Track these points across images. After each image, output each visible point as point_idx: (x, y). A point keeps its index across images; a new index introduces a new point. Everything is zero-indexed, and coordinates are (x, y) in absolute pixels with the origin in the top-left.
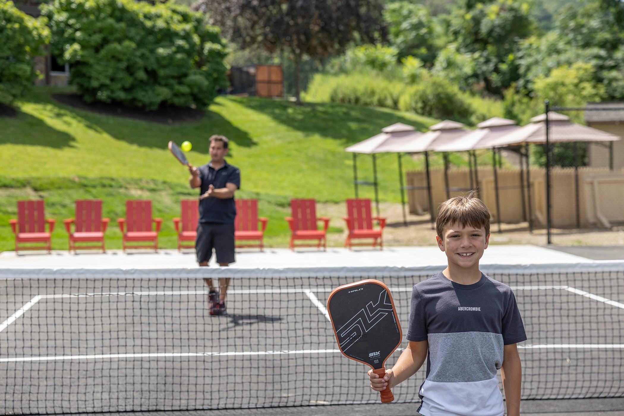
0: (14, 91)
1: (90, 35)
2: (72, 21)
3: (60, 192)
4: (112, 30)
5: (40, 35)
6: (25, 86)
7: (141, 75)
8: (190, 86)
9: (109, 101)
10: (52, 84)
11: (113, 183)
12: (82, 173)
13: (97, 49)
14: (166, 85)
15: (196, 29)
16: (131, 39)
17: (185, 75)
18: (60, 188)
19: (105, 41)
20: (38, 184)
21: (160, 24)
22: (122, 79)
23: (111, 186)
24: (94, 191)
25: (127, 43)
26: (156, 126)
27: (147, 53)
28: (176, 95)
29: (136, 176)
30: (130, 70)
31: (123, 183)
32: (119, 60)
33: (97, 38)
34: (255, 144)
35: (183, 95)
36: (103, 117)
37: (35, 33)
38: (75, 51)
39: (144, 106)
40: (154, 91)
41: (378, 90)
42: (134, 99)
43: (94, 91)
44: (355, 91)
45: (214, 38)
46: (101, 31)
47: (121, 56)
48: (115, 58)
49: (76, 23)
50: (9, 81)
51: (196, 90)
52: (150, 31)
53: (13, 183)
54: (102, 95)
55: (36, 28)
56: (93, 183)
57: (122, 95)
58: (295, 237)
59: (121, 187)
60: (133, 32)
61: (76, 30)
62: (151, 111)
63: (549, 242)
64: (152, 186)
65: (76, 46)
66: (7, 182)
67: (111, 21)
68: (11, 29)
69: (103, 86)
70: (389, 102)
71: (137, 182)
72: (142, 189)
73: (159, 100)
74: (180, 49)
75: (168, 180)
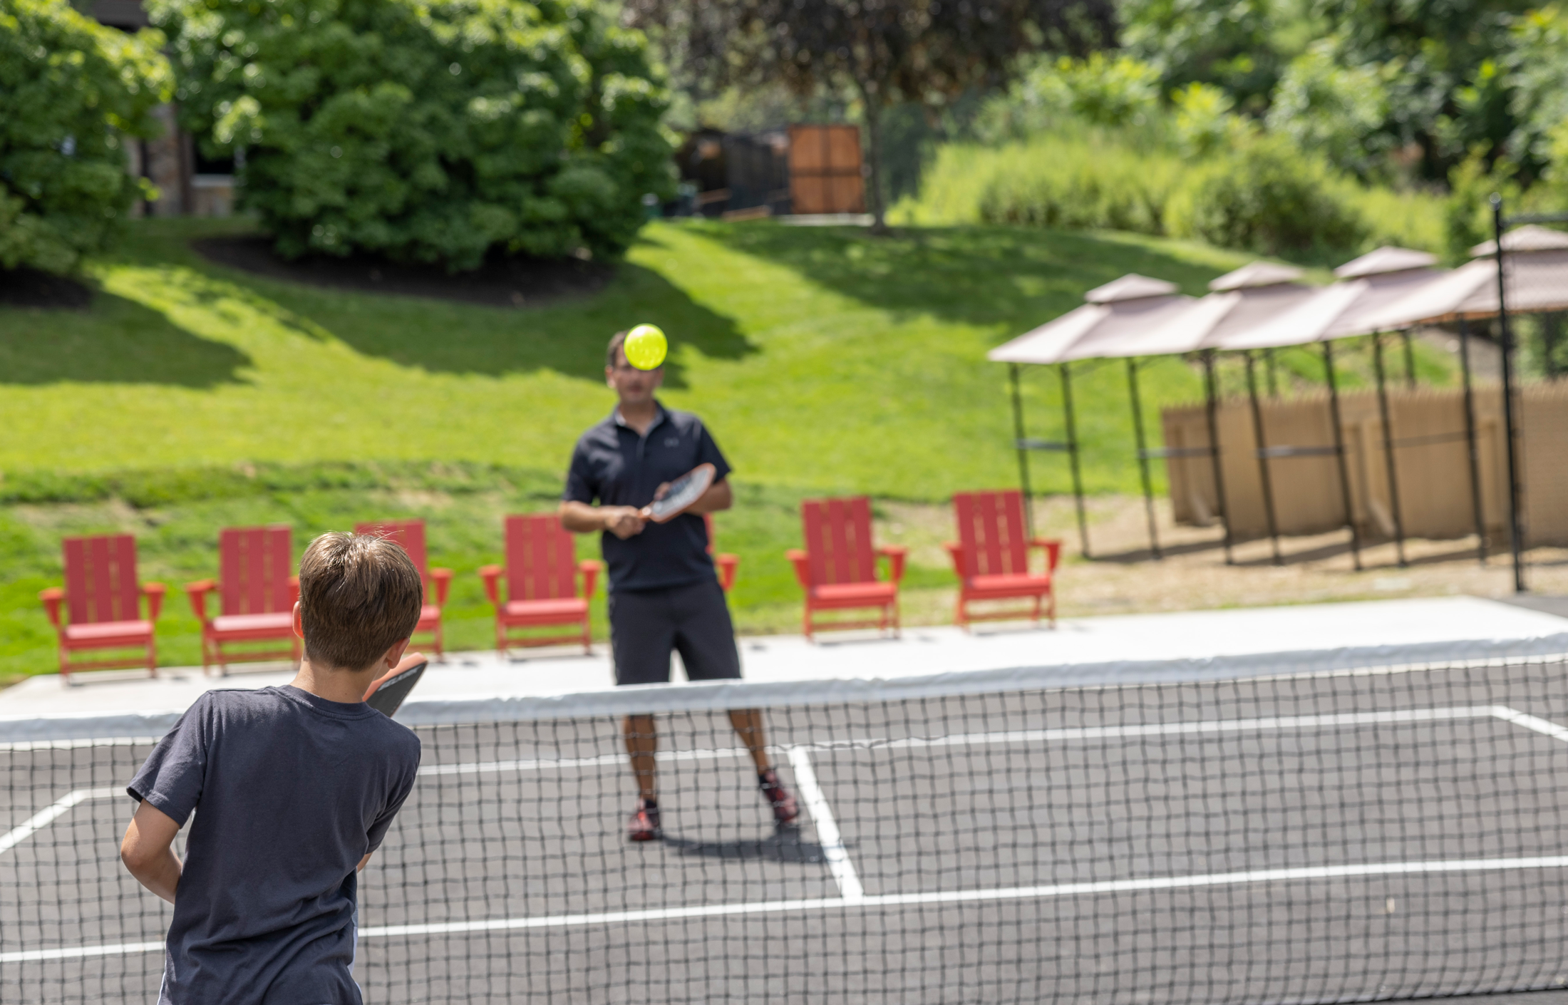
0: (78, 238)
1: (284, 73)
2: (233, 38)
3: (203, 507)
4: (344, 56)
5: (141, 81)
6: (109, 223)
7: (432, 175)
8: (565, 199)
9: (345, 251)
10: (201, 212)
11: (352, 478)
12: (265, 454)
13: (306, 111)
14: (501, 200)
15: (580, 41)
16: (398, 78)
17: (553, 169)
18: (202, 497)
19: (327, 88)
20: (141, 489)
21: (477, 31)
22: (377, 190)
23: (345, 485)
24: (297, 501)
25: (386, 90)
26: (479, 314)
27: (445, 115)
28: (530, 225)
29: (415, 453)
30: (398, 163)
31: (379, 476)
32: (368, 138)
33: (305, 79)
34: (754, 350)
35: (550, 224)
36: (331, 297)
37: (127, 75)
38: (245, 119)
39: (443, 260)
40: (467, 216)
41: (1107, 183)
42: (414, 244)
43: (304, 226)
44: (1045, 187)
45: (631, 63)
46: (313, 59)
47: (371, 127)
48: (355, 131)
49: (246, 42)
50: (64, 209)
51: (585, 210)
52: (451, 53)
53: (74, 490)
54: (327, 236)
55: (130, 63)
56: (296, 480)
57: (380, 234)
58: (816, 603)
59: (373, 486)
60: (401, 58)
61: (246, 61)
62: (463, 276)
63: (1520, 587)
64: (461, 479)
65: (247, 106)
66: (57, 488)
67: (339, 31)
68: (61, 68)
69: (325, 212)
70: (1140, 214)
71: (418, 473)
72: (431, 489)
73: (481, 241)
74: (534, 99)
75: (506, 461)
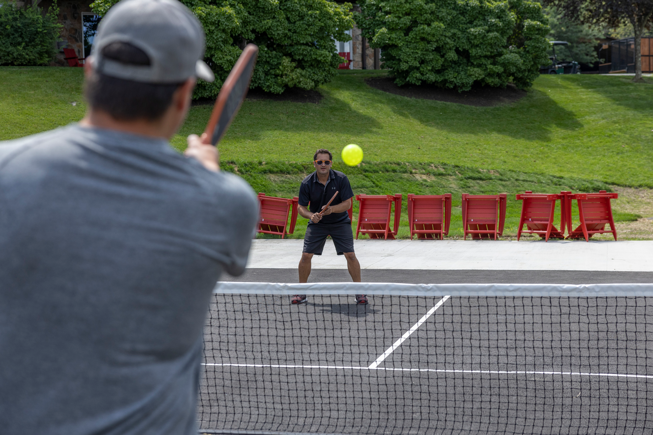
0: (316, 77)
4: (421, 11)
5: (341, 20)
7: (452, 55)
9: (419, 83)
11: (397, 168)
13: (407, 30)
14: (478, 66)
15: (513, 6)
16: (441, 20)
17: (500, 54)
19: (415, 23)
22: (431, 61)
23: (394, 171)
24: (374, 176)
25: (435, 24)
27: (459, 34)
28: (490, 75)
30: (440, 51)
31: (409, 168)
32: (429, 42)
33: (407, 20)
36: (412, 100)
37: (336, 18)
38: (383, 33)
39: (456, 87)
40: (466, 71)
42: (445, 81)
45: (535, 14)
46: (409, 13)
47: (430, 38)
48: (424, 39)
50: (310, 66)
52: (463, 10)
53: (290, 169)
55: (337, 14)
56: (375, 168)
57: (432, 77)
59: (405, 172)
60: (443, 12)
62: (464, 92)
64: (442, 171)
65: (384, 30)
66: (284, 168)
69: (412, 68)
71: (424, 167)
72: (428, 174)
73: (471, 81)
74: (492, 28)
75: (461, 164)
